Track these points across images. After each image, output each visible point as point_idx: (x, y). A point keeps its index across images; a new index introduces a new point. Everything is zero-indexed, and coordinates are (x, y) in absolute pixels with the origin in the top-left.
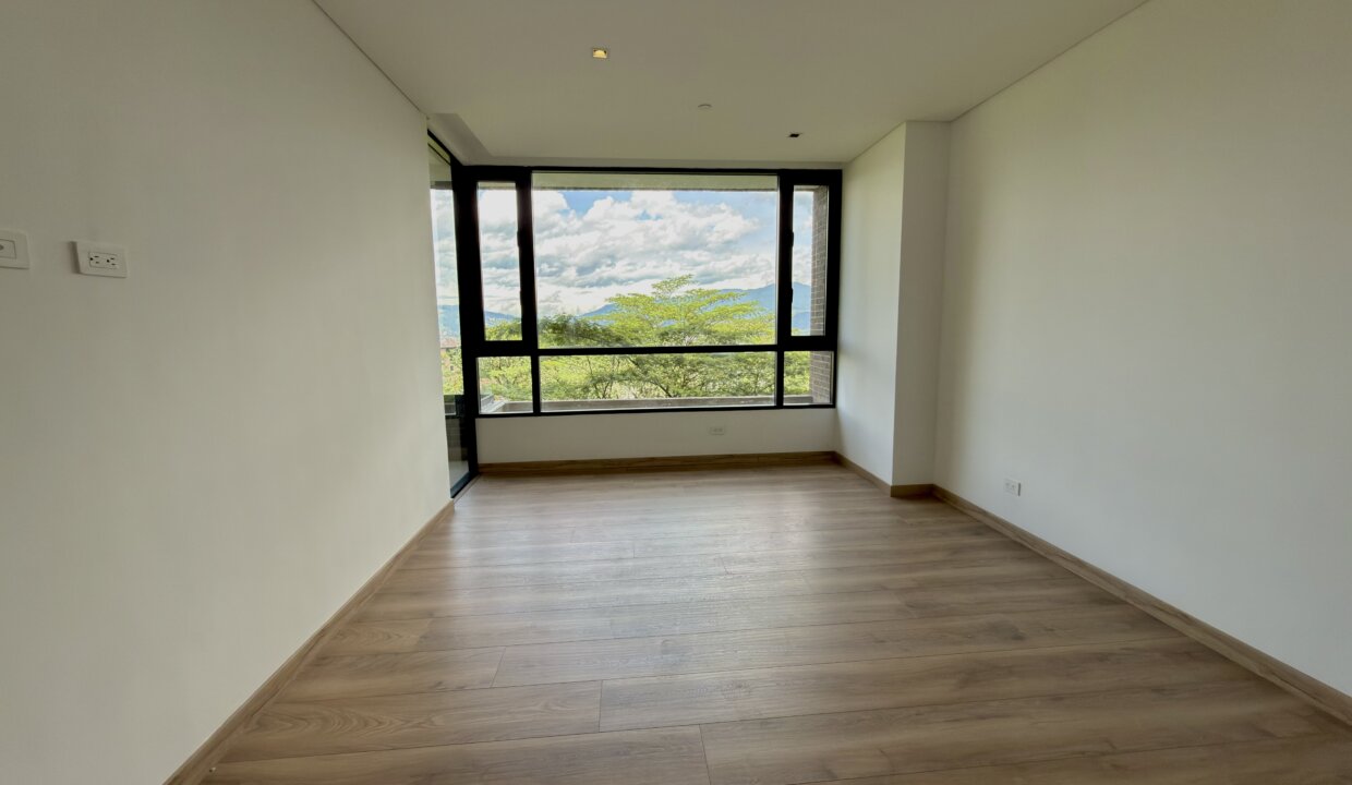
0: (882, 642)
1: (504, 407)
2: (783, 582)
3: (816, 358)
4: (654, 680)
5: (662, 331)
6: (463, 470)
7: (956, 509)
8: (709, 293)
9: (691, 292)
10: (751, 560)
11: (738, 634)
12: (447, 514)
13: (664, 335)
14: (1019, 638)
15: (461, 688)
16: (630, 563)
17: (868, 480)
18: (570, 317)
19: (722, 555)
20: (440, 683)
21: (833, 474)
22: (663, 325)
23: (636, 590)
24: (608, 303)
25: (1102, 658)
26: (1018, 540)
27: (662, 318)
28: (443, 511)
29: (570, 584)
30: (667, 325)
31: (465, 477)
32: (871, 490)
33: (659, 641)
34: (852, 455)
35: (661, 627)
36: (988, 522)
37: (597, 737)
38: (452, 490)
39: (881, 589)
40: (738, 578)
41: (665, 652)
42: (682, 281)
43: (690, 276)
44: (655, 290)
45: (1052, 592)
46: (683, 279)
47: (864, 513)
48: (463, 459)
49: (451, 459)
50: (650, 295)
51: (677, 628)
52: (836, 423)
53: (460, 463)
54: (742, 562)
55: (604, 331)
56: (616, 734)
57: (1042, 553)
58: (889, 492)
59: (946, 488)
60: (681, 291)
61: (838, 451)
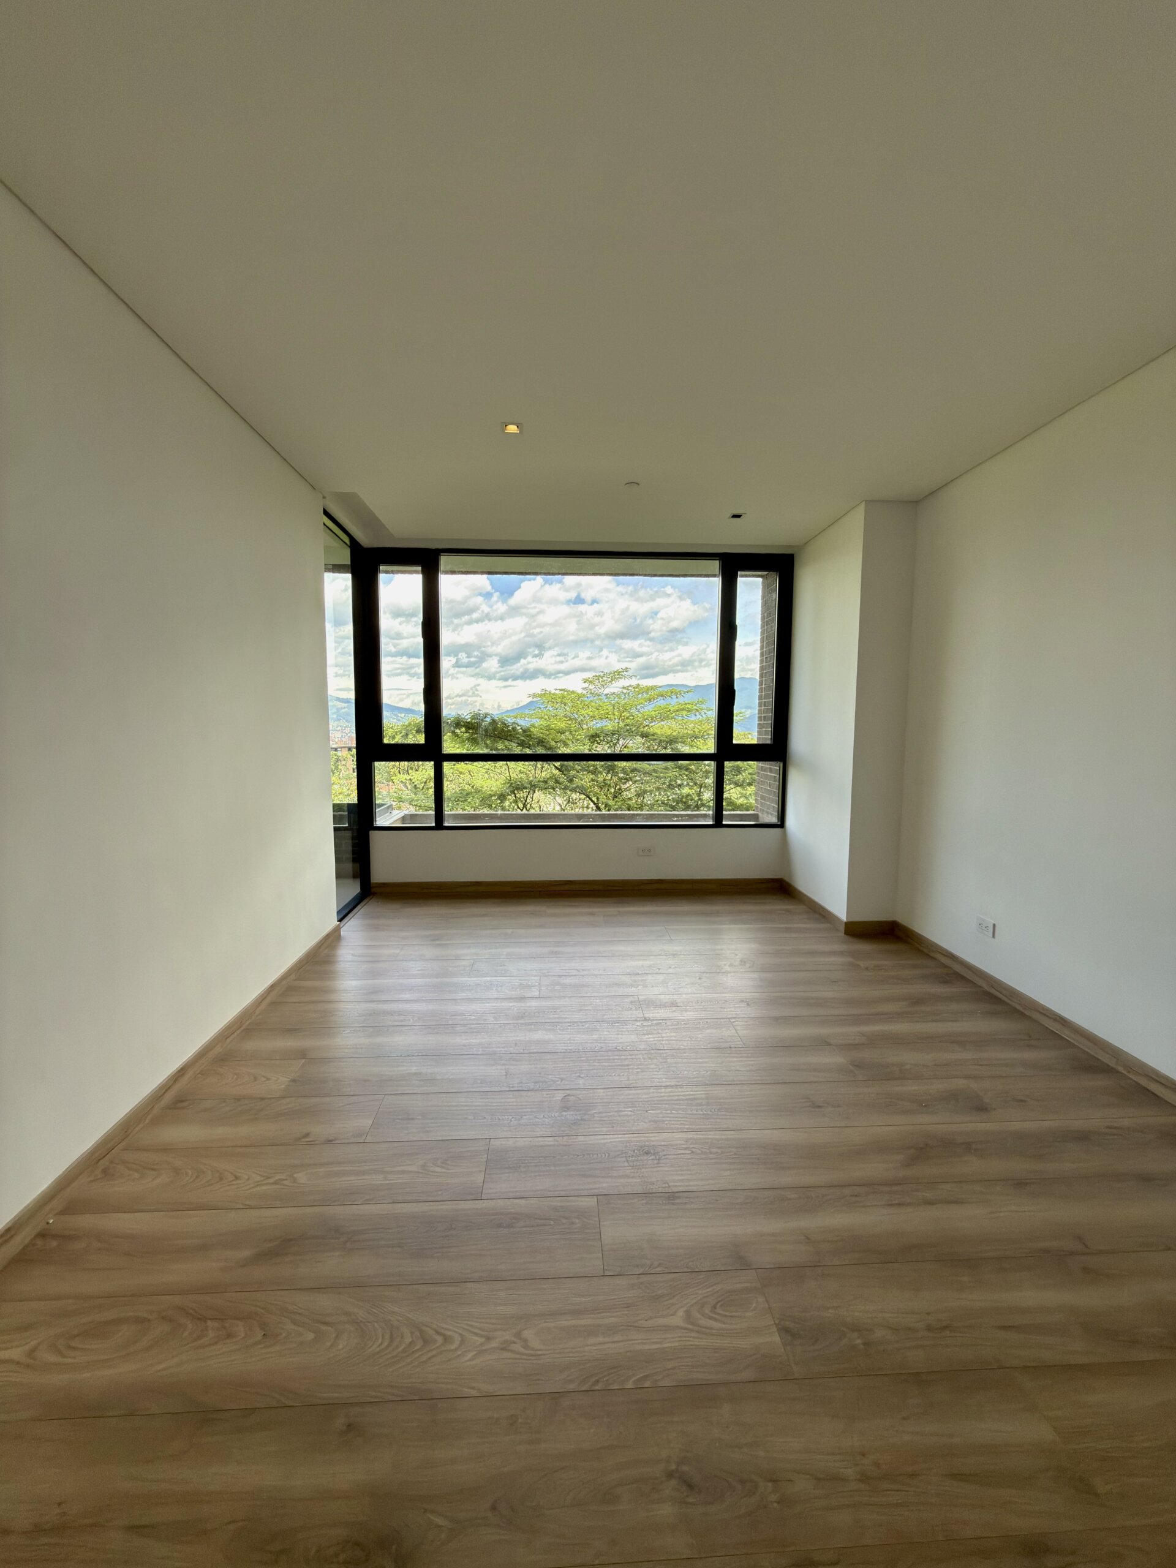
0: (820, 1107)
1: (404, 819)
2: (708, 1031)
3: (762, 769)
4: (549, 1141)
5: (591, 732)
6: (354, 889)
7: (922, 951)
8: (648, 689)
9: (627, 688)
10: (674, 1004)
11: (652, 1090)
12: (333, 939)
13: (594, 737)
14: (981, 1108)
15: (329, 1142)
16: (534, 1004)
17: (819, 913)
18: (486, 715)
19: (641, 998)
20: (307, 1135)
21: (778, 905)
22: (595, 725)
23: (539, 1035)
24: (531, 699)
25: (1082, 1137)
26: (993, 991)
27: (593, 717)
28: (328, 936)
29: (465, 1025)
30: (598, 726)
31: (354, 899)
32: (821, 926)
33: (559, 1096)
34: (802, 884)
35: (562, 1079)
36: (957, 968)
37: (479, 1205)
38: (338, 913)
39: (822, 1044)
40: (657, 1024)
41: (566, 1108)
42: (618, 675)
43: (626, 669)
44: (586, 685)
45: (1028, 1055)
46: (619, 673)
47: (812, 953)
48: (354, 877)
49: (339, 876)
50: (580, 691)
51: (581, 1081)
52: (784, 844)
53: (350, 881)
54: (663, 1006)
55: (524, 731)
56: (501, 1203)
57: (1019, 1007)
58: (842, 928)
59: (910, 927)
60: (615, 687)
61: (787, 879)
